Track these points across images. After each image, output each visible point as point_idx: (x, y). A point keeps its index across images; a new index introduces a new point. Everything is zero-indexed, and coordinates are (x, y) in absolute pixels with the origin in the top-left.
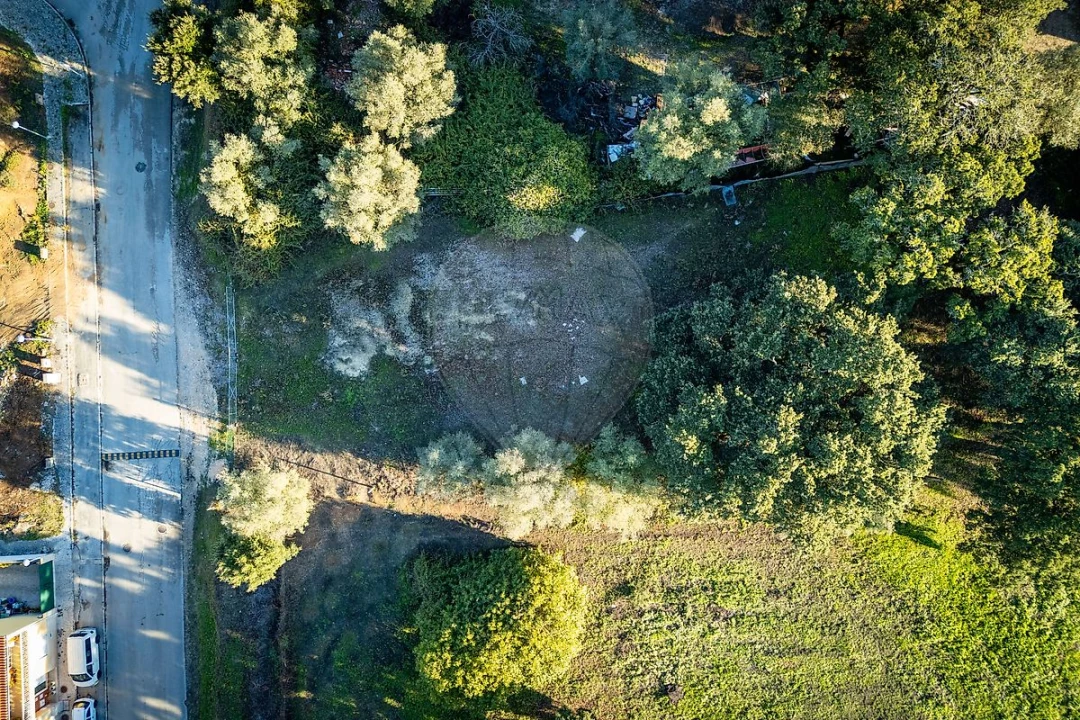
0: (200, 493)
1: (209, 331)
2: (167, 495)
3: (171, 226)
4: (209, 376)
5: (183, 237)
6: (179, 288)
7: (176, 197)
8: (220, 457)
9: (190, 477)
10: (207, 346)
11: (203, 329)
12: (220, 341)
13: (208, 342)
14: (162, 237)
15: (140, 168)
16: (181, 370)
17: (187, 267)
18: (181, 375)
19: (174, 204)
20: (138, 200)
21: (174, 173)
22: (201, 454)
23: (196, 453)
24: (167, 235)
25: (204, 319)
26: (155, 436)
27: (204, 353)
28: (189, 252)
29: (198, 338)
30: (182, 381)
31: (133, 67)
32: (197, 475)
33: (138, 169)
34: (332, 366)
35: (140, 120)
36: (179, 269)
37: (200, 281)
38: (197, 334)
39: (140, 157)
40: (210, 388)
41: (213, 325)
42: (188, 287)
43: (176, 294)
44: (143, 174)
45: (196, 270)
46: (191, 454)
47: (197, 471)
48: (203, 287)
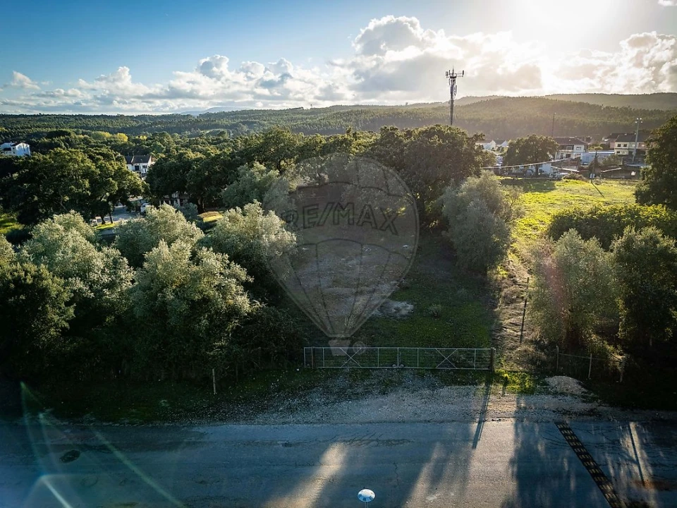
0: (612, 405)
1: (360, 390)
2: (640, 435)
3: (192, 425)
4: (427, 392)
5: (214, 413)
6: (291, 418)
7: (149, 421)
8: (546, 384)
9: (591, 412)
10: (384, 393)
11: (357, 396)
13: (375, 392)
14: (202, 435)
15: (71, 457)
16: (422, 418)
17: (263, 409)
19: (158, 423)
21: (111, 423)
22: (548, 401)
23: (553, 407)
24: (201, 430)
25: (342, 395)
26: (540, 448)
27: (391, 397)
29: (370, 401)
30: (438, 417)
32: (587, 406)
33: (71, 459)
34: (404, 316)
36: (260, 418)
37: (287, 398)
38: (363, 402)
40: (445, 391)
41: (351, 387)
42: (291, 410)
43: (298, 422)
44: (82, 455)
45: (269, 401)
46: (554, 412)
47: (581, 406)
48: (294, 395)
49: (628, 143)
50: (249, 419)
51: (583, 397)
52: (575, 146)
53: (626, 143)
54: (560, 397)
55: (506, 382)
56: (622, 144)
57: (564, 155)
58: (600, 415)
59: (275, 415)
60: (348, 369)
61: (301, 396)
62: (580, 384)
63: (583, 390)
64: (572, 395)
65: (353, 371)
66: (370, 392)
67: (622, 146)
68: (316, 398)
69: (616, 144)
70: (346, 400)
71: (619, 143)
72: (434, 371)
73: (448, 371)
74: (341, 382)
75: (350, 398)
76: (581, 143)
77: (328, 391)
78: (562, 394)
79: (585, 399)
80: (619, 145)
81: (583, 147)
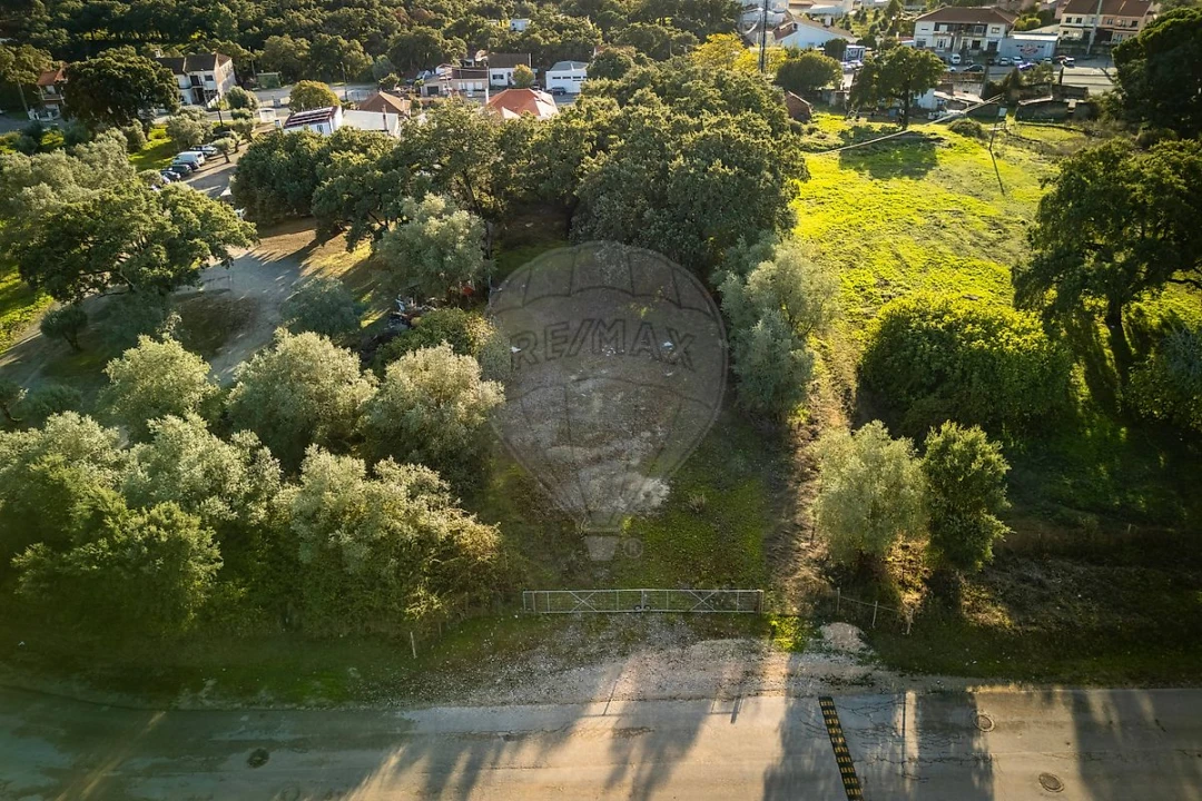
0: (891, 668)
1: (594, 649)
3: (394, 708)
4: (676, 651)
5: (417, 690)
6: (511, 696)
7: (340, 701)
8: (820, 636)
9: (865, 681)
10: (623, 654)
11: (592, 660)
12: (613, 634)
13: (614, 651)
14: (409, 723)
15: (259, 759)
16: (667, 693)
17: (475, 683)
18: (675, 693)
19: (352, 705)
20: (321, 762)
21: (294, 705)
22: (818, 664)
23: (821, 671)
24: (406, 716)
25: (573, 658)
27: (632, 660)
28: (450, 680)
29: (606, 668)
30: (686, 691)
31: (50, 772)
32: (863, 670)
33: (260, 763)
34: (655, 510)
35: (164, 760)
36: (474, 697)
37: (503, 664)
38: (598, 669)
39: (238, 760)
40: (699, 649)
41: (584, 644)
42: (511, 683)
43: (520, 702)
44: (272, 755)
45: (483, 669)
46: (822, 680)
47: (853, 671)
48: (514, 659)
49: (1084, 17)
50: (462, 699)
51: (860, 656)
52: (990, 27)
53: (1080, 16)
54: (833, 657)
55: (774, 633)
56: (1074, 17)
57: (970, 43)
58: (873, 684)
59: (492, 691)
60: (579, 617)
61: (522, 660)
62: (859, 635)
63: (863, 645)
64: (848, 653)
65: (587, 617)
66: (607, 653)
67: (1074, 20)
68: (541, 664)
69: (1064, 17)
70: (577, 665)
71: (1070, 15)
72: (687, 615)
73: (704, 615)
74: (570, 635)
75: (582, 663)
76: (1001, 20)
77: (555, 652)
78: (837, 652)
79: (862, 659)
80: (1069, 20)
81: (1003, 27)
